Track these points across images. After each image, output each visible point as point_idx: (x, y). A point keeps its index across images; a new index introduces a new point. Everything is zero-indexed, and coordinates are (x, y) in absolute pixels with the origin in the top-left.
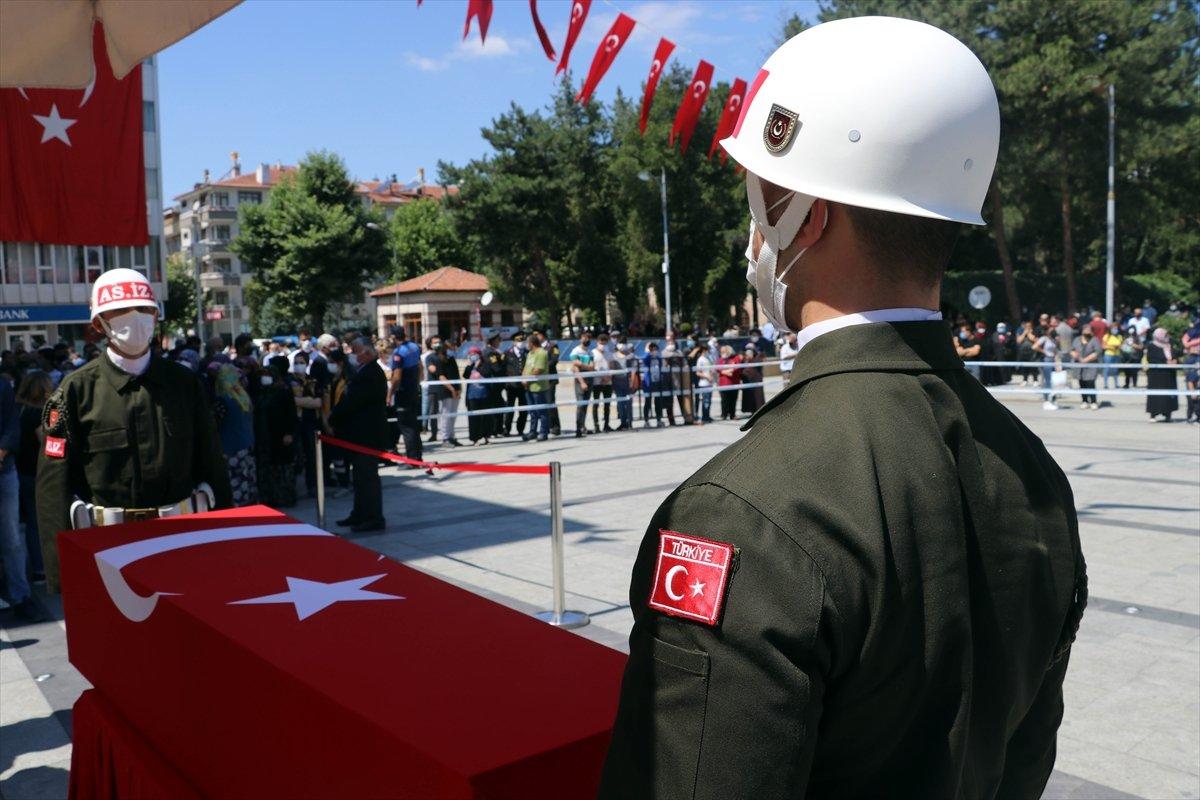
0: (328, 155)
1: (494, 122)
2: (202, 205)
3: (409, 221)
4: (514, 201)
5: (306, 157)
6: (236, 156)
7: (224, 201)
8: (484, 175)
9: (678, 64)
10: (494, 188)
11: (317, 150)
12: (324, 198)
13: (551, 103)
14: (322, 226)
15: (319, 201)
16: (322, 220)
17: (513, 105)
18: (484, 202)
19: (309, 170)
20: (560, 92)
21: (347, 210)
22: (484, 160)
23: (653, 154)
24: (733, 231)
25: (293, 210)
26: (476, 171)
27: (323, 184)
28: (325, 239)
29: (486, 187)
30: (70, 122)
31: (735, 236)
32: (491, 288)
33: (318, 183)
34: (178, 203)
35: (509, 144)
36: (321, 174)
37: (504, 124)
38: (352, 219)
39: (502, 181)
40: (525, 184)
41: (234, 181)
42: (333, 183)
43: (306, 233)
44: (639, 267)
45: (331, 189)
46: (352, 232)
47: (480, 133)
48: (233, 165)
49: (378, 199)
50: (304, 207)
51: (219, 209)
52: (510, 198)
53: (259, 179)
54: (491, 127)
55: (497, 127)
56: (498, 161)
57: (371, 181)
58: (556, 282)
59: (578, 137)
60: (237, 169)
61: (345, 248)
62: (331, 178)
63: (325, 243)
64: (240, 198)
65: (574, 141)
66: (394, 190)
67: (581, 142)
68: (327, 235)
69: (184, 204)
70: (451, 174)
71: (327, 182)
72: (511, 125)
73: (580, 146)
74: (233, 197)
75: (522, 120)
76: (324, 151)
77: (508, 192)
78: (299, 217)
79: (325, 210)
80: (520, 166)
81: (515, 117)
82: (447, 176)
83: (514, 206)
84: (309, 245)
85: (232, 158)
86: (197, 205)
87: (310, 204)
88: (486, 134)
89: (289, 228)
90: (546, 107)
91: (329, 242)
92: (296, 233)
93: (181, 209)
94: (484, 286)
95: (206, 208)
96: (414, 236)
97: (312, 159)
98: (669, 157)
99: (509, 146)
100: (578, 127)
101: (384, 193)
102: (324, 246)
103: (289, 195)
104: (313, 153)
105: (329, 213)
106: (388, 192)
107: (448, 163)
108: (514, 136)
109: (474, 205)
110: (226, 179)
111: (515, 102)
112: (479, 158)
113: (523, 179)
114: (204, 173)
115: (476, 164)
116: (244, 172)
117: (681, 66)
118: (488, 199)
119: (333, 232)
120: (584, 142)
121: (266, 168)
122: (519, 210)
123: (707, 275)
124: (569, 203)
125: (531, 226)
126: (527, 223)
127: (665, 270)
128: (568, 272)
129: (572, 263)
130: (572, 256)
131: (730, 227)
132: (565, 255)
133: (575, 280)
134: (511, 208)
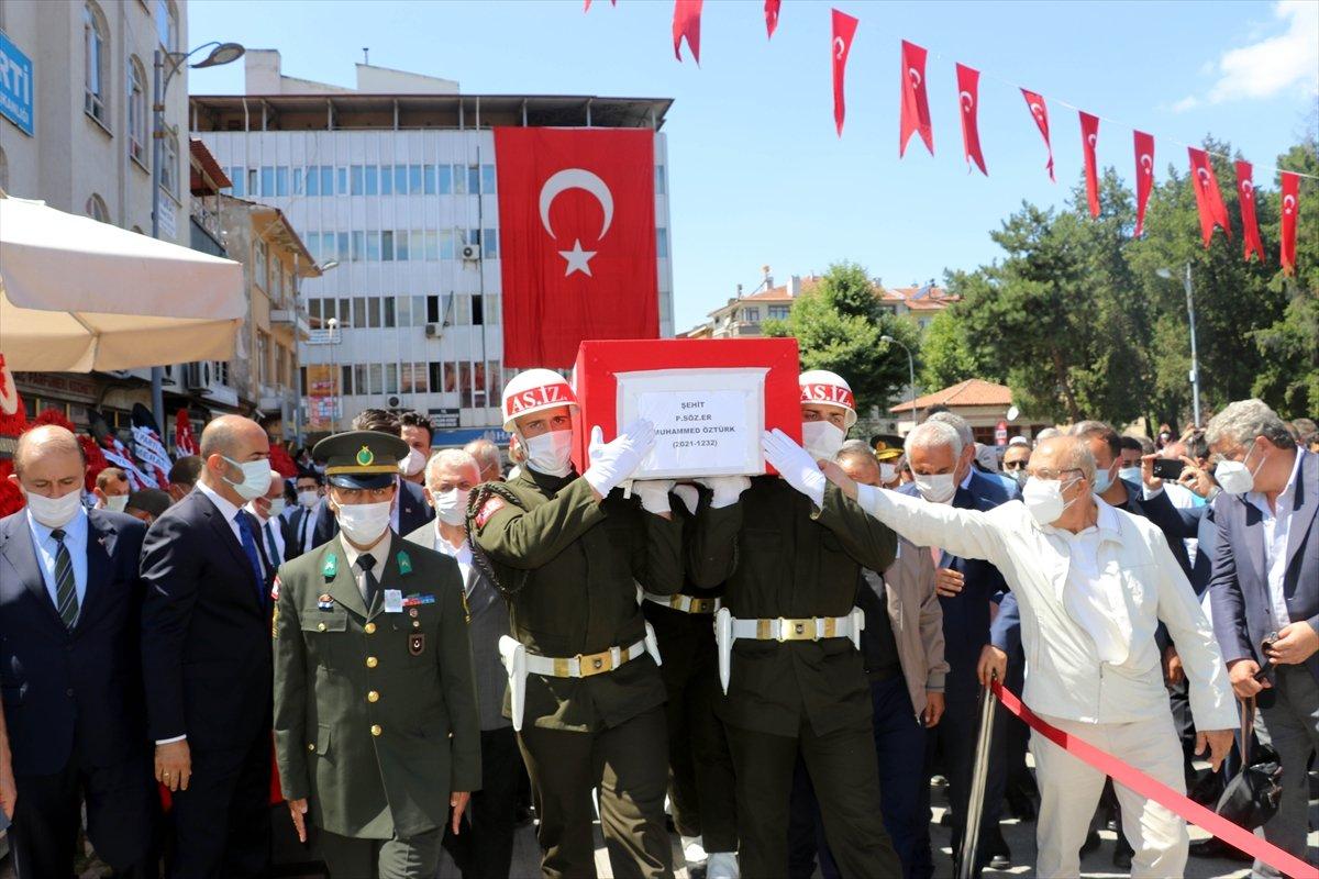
0: (850, 266)
1: (1004, 224)
2: (733, 321)
3: (946, 328)
4: (1025, 307)
5: (829, 268)
6: (767, 269)
7: (754, 315)
8: (992, 281)
9: (1211, 140)
10: (1003, 295)
11: (838, 260)
12: (845, 309)
13: (1071, 197)
14: (844, 340)
15: (840, 314)
16: (843, 333)
17: (1024, 203)
18: (991, 311)
19: (831, 282)
20: (1081, 183)
21: (872, 322)
22: (994, 264)
23: (1183, 245)
24: (1266, 330)
25: (814, 324)
26: (985, 277)
27: (845, 297)
28: (846, 353)
29: (994, 296)
30: (591, 254)
31: (1268, 337)
32: (1015, 401)
33: (841, 294)
34: (712, 319)
35: (1023, 246)
36: (844, 287)
37: (1016, 225)
38: (876, 330)
39: (1011, 287)
40: (1037, 289)
41: (763, 295)
42: (856, 294)
43: (827, 347)
44: (1170, 375)
45: (854, 300)
46: (876, 344)
47: (990, 237)
48: (764, 279)
49: (914, 306)
50: (825, 320)
51: (748, 324)
52: (1020, 305)
53: (790, 292)
54: (1001, 229)
55: (1007, 228)
56: (1007, 265)
57: (909, 287)
58: (1085, 394)
59: (1102, 231)
60: (769, 282)
61: (867, 363)
62: (853, 289)
63: (847, 358)
64: (770, 312)
65: (1097, 237)
66: (932, 295)
67: (1106, 237)
68: (849, 348)
69: (717, 321)
70: (960, 282)
71: (849, 293)
72: (1022, 225)
73: (1104, 241)
74: (764, 310)
75: (1037, 219)
76: (846, 262)
77: (1018, 298)
78: (820, 330)
79: (846, 322)
80: (1033, 269)
81: (1028, 216)
82: (954, 284)
83: (1024, 313)
84: (830, 360)
85: (763, 272)
86: (727, 321)
87: (832, 317)
88: (996, 237)
89: (812, 342)
90: (1066, 202)
91: (851, 355)
92: (818, 347)
93: (714, 326)
94: (1009, 401)
95: (736, 324)
96: (951, 345)
97: (834, 269)
98: (1201, 248)
99: (1022, 248)
100: (1101, 220)
101: (921, 299)
102: (846, 361)
103: (810, 309)
104: (835, 264)
105: (850, 326)
106: (926, 298)
107: (955, 271)
108: (1027, 237)
109: (981, 315)
110: (758, 292)
111: (1027, 200)
112: (989, 264)
113: (1034, 283)
114: (737, 288)
115: (985, 270)
116: (776, 285)
117: (1215, 142)
118: (995, 307)
119: (854, 346)
120: (1110, 236)
121: (796, 280)
122: (1031, 318)
123: (1255, 381)
124: (1096, 306)
125: (1046, 334)
126: (1041, 331)
127: (1192, 378)
128: (1098, 382)
129: (1103, 372)
130: (1102, 363)
131: (1261, 327)
132: (1095, 363)
133: (1106, 391)
134: (1021, 316)
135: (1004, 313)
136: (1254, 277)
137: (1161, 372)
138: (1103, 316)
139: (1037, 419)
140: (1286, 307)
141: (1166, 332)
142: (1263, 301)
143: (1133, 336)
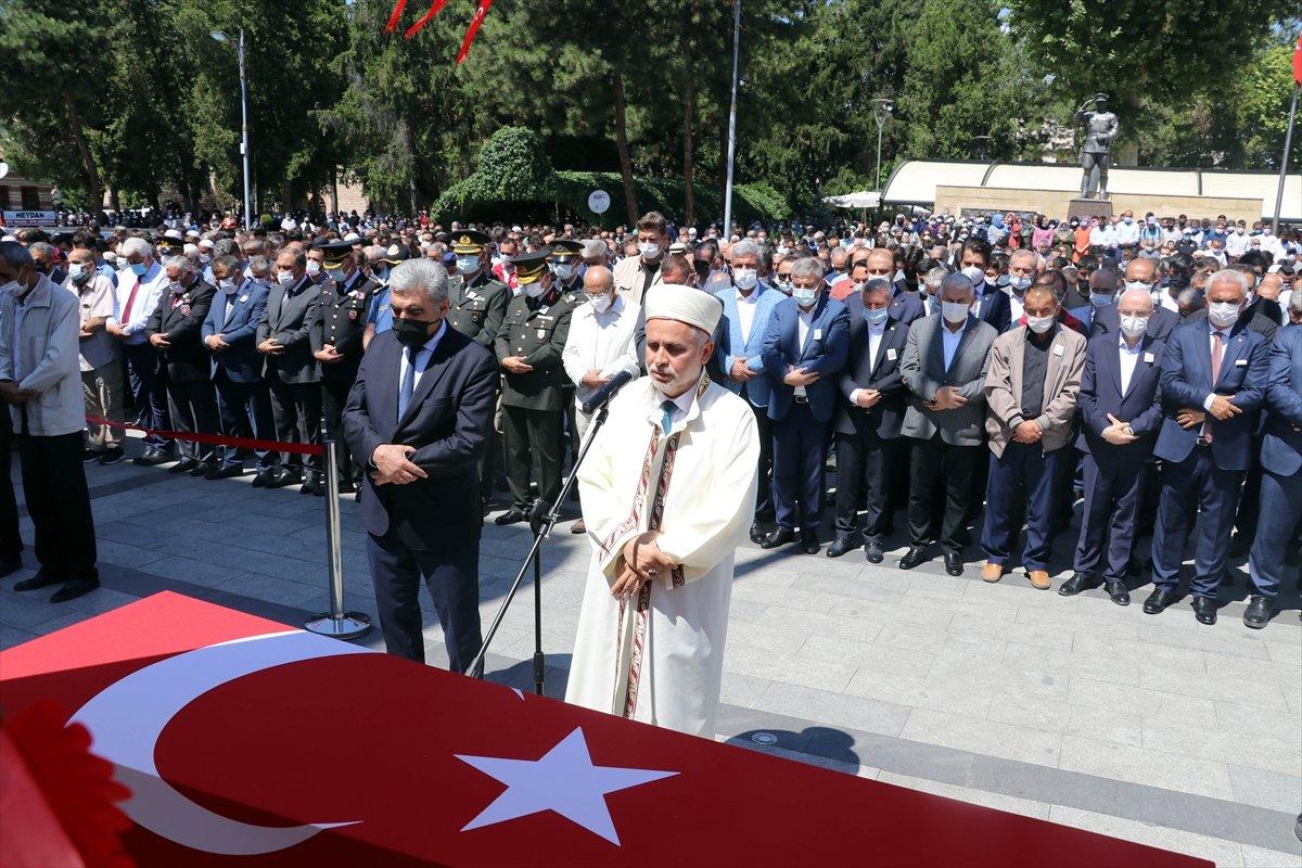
4: (42, 48)
10: (11, 28)
23: (227, 9)
31: (329, 117)
32: (7, 157)
40: (56, 27)
44: (209, 144)
52: (35, 44)
58: (99, 156)
77: (33, 35)
83: (42, 55)
98: (247, 14)
113: (52, 20)
122: (50, 62)
123: (290, 159)
124: (114, 58)
125: (65, 84)
126: (60, 80)
127: (243, 151)
128: (113, 145)
129: (119, 134)
130: (118, 125)
131: (324, 107)
132: (111, 122)
133: (120, 155)
134: (38, 57)
135: (16, 51)
136: (294, 53)
137: (199, 141)
138: (124, 70)
139: (37, 180)
140: (345, 90)
141: (203, 100)
142: (302, 80)
143: (157, 97)
